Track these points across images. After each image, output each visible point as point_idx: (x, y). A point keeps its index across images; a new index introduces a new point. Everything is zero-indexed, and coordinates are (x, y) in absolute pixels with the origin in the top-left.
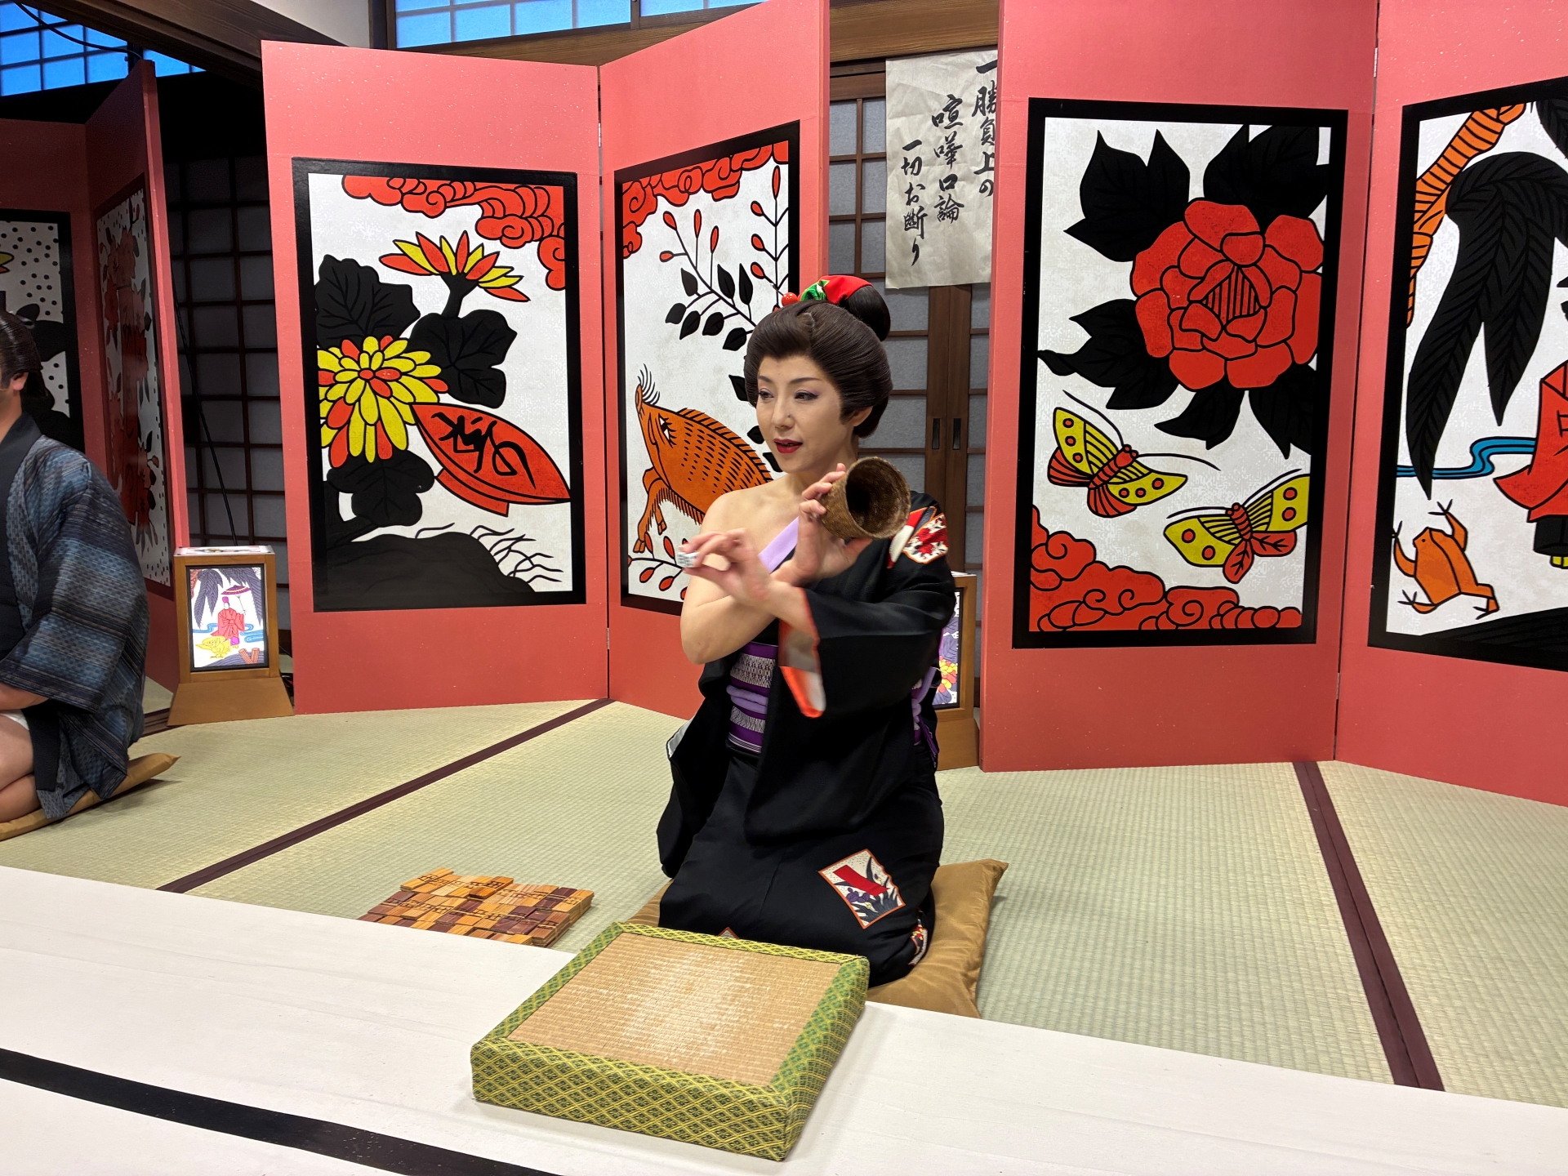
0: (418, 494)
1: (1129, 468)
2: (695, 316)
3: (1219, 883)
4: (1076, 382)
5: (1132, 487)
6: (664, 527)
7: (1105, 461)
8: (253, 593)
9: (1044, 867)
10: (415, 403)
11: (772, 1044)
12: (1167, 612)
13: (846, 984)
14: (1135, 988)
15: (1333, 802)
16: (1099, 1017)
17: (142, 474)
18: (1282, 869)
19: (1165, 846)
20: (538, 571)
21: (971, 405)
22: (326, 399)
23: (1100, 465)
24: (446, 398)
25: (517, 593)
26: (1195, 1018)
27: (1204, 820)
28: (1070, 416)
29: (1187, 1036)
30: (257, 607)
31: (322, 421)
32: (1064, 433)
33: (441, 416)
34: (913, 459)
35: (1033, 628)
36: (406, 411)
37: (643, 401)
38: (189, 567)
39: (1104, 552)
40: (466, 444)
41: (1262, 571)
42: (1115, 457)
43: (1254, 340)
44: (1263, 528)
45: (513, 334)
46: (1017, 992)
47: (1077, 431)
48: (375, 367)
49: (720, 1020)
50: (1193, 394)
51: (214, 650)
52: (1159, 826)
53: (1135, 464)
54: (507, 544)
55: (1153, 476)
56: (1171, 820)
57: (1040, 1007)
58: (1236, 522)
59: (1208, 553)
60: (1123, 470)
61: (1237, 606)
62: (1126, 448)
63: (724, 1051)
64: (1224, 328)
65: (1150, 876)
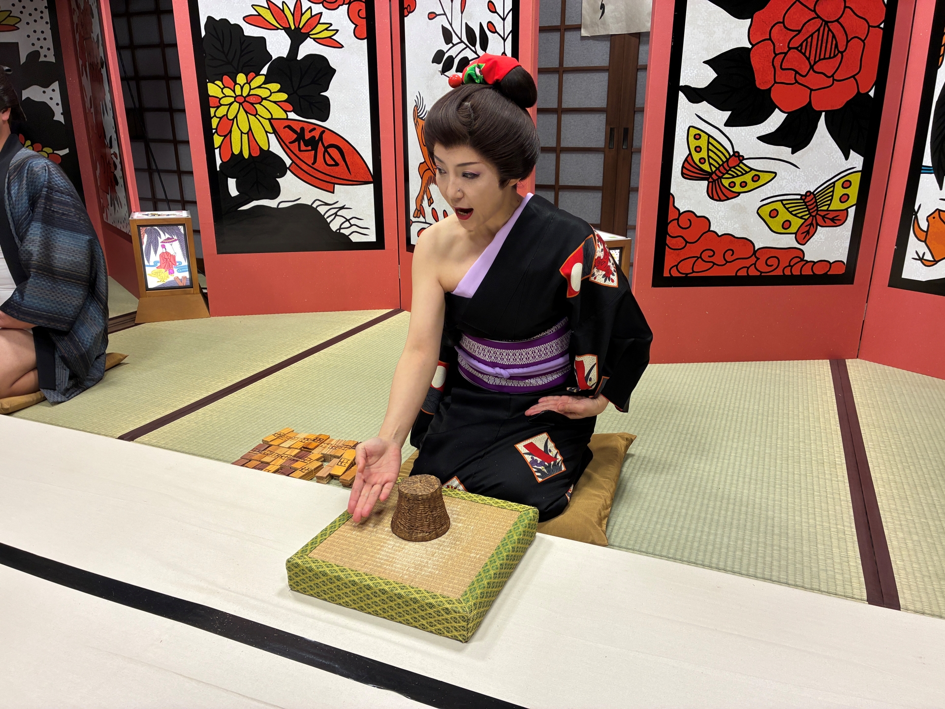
0: (277, 179)
1: (737, 168)
2: (451, 59)
3: (771, 447)
4: (705, 108)
5: (738, 181)
6: (432, 201)
7: (721, 163)
8: (180, 242)
9: (660, 433)
10: (272, 118)
11: (467, 569)
12: (755, 264)
13: (521, 527)
14: (708, 521)
15: (853, 389)
16: (682, 541)
17: (109, 162)
18: (812, 438)
19: (739, 420)
20: (354, 228)
21: (636, 118)
22: (215, 116)
23: (717, 166)
24: (292, 115)
25: (342, 242)
26: (743, 544)
27: (767, 401)
28: (699, 132)
29: (737, 556)
30: (183, 251)
31: (214, 131)
32: (694, 143)
33: (289, 127)
34: (597, 155)
35: (666, 274)
36: (267, 124)
37: (418, 116)
38: (139, 226)
39: (716, 224)
40: (306, 146)
41: (822, 236)
42: (727, 160)
43: (833, 76)
44: (825, 208)
45: (334, 71)
46: (633, 522)
47: (703, 143)
48: (245, 94)
49: (439, 549)
50: (786, 115)
51: (159, 277)
52: (737, 405)
53: (741, 165)
54: (334, 211)
55: (753, 173)
56: (745, 401)
57: (646, 533)
58: (808, 204)
59: (786, 225)
60: (732, 169)
61: (802, 260)
62: (736, 154)
63: (437, 572)
64: (812, 67)
65: (727, 441)
